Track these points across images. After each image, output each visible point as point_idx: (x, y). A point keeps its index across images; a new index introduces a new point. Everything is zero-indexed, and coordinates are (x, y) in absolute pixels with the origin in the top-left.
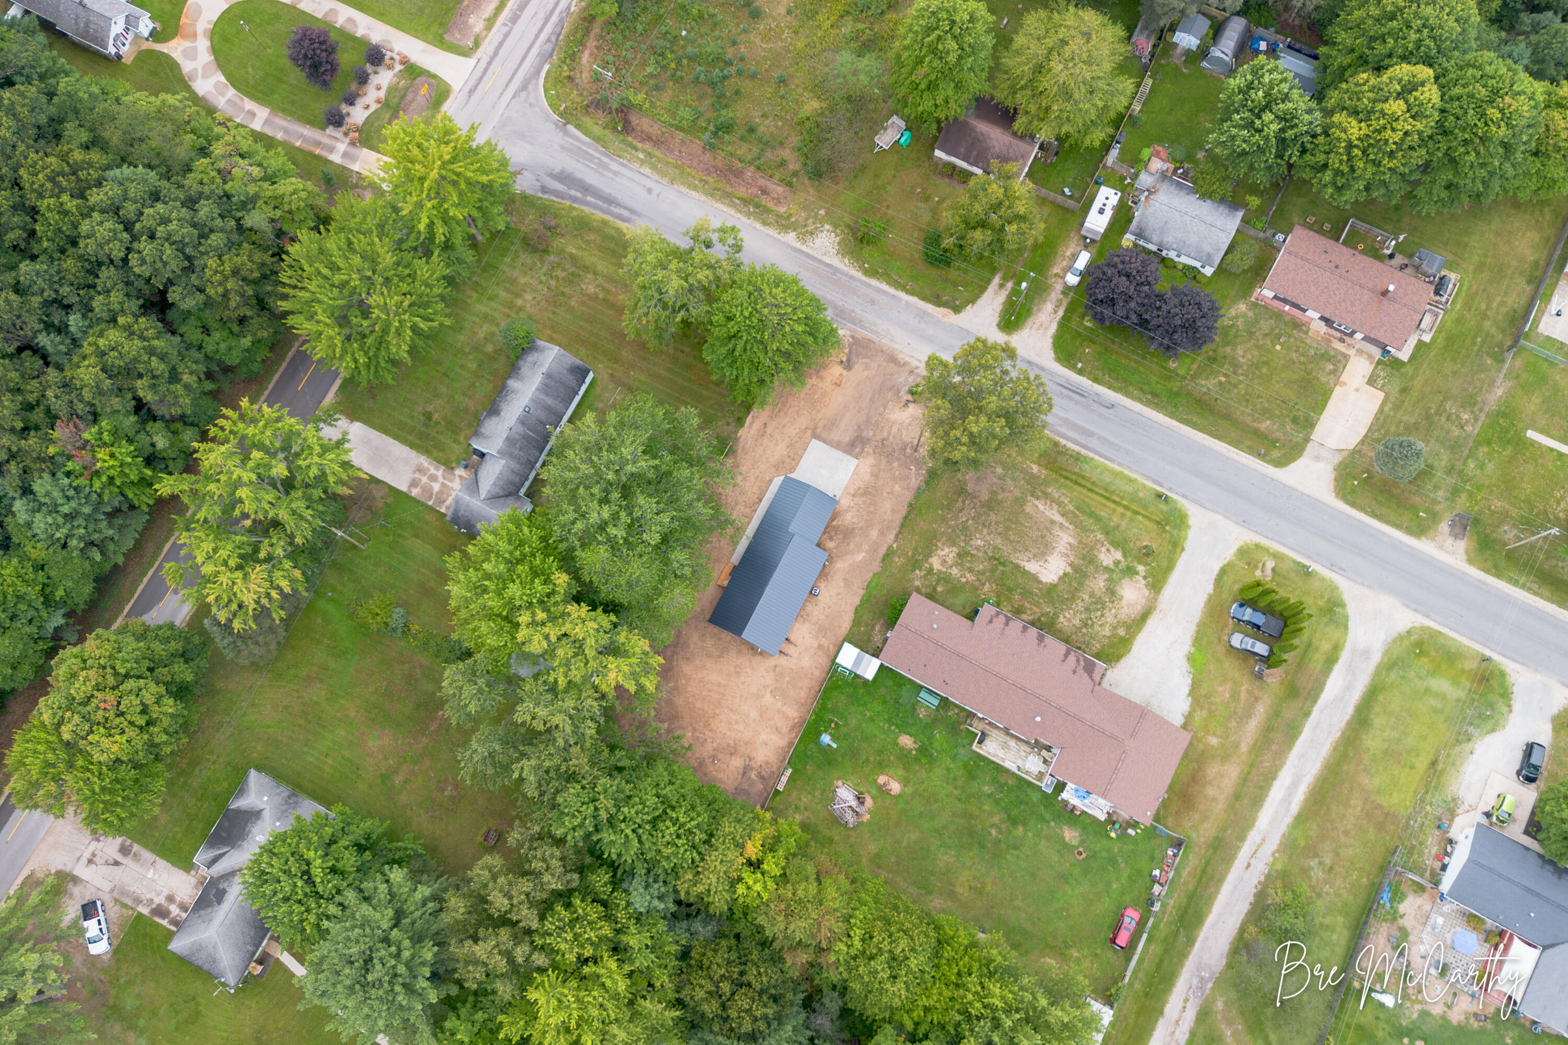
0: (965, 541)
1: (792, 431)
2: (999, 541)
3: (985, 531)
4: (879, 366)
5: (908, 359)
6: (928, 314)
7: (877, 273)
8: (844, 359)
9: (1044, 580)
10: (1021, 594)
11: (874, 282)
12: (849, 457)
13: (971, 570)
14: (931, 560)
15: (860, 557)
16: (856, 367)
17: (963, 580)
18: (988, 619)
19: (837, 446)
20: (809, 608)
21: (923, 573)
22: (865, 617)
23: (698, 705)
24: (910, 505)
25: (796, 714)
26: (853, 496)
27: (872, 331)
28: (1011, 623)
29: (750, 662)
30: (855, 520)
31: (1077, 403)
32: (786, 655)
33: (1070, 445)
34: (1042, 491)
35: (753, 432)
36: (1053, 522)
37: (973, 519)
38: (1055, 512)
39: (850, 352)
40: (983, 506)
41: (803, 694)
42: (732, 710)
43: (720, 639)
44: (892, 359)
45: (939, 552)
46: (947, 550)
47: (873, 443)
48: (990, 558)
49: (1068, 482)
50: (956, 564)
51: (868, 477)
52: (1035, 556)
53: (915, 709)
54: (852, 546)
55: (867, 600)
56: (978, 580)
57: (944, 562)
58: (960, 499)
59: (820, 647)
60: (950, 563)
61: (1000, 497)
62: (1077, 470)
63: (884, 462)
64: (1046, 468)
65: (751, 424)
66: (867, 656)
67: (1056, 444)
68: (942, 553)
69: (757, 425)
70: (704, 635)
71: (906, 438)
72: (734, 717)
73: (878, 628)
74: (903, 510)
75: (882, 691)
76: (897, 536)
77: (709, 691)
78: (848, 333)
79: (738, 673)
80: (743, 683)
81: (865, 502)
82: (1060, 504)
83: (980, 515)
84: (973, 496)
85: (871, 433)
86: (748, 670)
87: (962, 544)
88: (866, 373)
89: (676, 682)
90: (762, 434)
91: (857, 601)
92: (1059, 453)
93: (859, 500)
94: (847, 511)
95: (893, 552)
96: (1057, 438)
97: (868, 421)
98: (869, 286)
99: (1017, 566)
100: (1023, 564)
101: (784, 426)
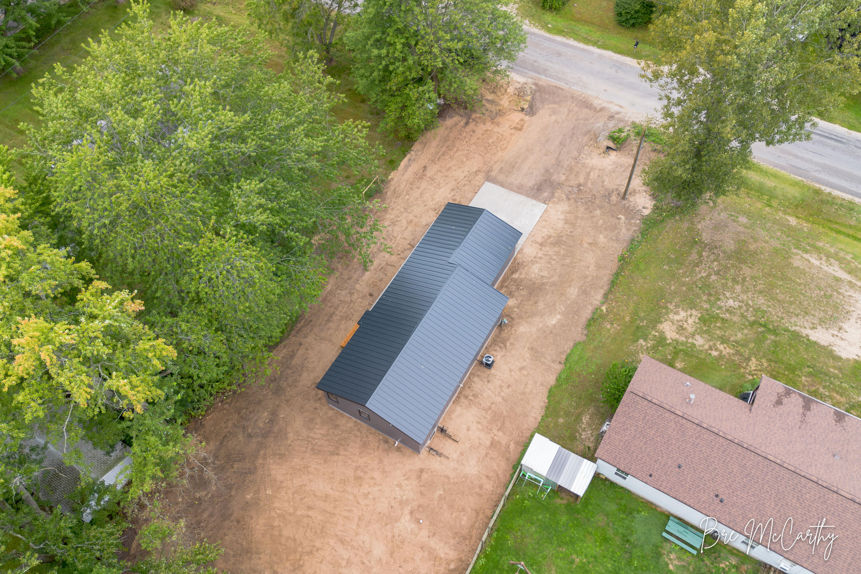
0: (709, 301)
1: (459, 174)
2: (761, 301)
3: (738, 288)
4: (570, 111)
5: (605, 105)
6: (626, 65)
7: (564, 31)
8: (526, 106)
9: (844, 355)
10: (810, 375)
11: (559, 38)
12: (534, 202)
13: (724, 340)
14: (660, 327)
15: (553, 320)
16: (541, 112)
17: (715, 353)
18: (774, 399)
19: (520, 190)
20: (478, 385)
21: (650, 343)
22: (565, 403)
23: (288, 532)
24: (622, 258)
25: (452, 554)
26: (541, 245)
27: (559, 79)
28: (813, 406)
29: (381, 461)
30: (545, 273)
31: (834, 148)
32: (440, 455)
33: (836, 193)
34: (809, 244)
35: (409, 174)
36: (838, 280)
37: (717, 273)
38: (836, 268)
39: (533, 99)
40: (729, 258)
41: (465, 521)
42: (342, 541)
43: (337, 426)
44: (586, 104)
45: (671, 316)
46: (683, 314)
47: (566, 189)
48: (752, 324)
49: (841, 237)
50: (701, 333)
51: (560, 225)
52: (822, 321)
53: (659, 555)
54: (541, 305)
55: (567, 379)
56: (738, 353)
57: (681, 329)
58: (694, 251)
59: (494, 444)
60: (690, 330)
61: (752, 247)
62: (853, 223)
63: (582, 209)
64: (808, 221)
65: (406, 167)
66: (573, 457)
67: (817, 192)
68: (677, 318)
69: (415, 167)
70: (312, 420)
71: (609, 184)
72: (346, 555)
73: (585, 419)
74: (613, 266)
75: (600, 519)
76: (606, 296)
77: (310, 508)
78: (530, 81)
79: (358, 478)
80: (366, 496)
81: (557, 253)
82: (841, 261)
83: (727, 269)
84: (712, 247)
85: (563, 178)
86: (376, 474)
87: (706, 306)
88: (554, 118)
89: (257, 492)
90: (421, 176)
91: (551, 380)
92: (822, 201)
93: (550, 251)
94: (533, 262)
95: (602, 316)
96: (817, 186)
97: (558, 163)
98: (554, 41)
99: (796, 336)
100: (805, 332)
101: (449, 169)
